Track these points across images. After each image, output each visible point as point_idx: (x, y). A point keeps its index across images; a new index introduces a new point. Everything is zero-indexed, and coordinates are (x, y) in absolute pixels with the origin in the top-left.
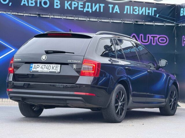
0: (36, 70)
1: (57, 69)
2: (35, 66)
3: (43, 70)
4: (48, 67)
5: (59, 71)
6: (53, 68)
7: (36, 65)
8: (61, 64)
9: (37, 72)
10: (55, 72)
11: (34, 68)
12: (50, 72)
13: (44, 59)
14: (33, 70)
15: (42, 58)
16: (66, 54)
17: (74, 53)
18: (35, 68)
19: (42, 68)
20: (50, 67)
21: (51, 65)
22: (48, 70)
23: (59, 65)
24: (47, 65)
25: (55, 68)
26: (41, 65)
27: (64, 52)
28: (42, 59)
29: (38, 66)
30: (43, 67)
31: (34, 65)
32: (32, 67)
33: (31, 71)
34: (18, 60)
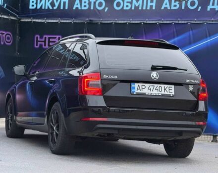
0: (141, 92)
1: (170, 91)
2: (139, 86)
3: (151, 92)
4: (158, 88)
5: (173, 94)
6: (165, 90)
7: (140, 84)
8: (175, 84)
9: (144, 94)
10: (169, 96)
11: (138, 89)
12: (163, 95)
13: (155, 77)
14: (136, 91)
15: (153, 76)
16: (177, 71)
17: (186, 70)
18: (140, 89)
19: (150, 89)
20: (160, 88)
21: (163, 86)
22: (159, 92)
23: (173, 86)
24: (156, 85)
25: (167, 89)
26: (147, 85)
27: (176, 69)
28: (152, 77)
29: (143, 87)
30: (152, 88)
31: (136, 85)
32: (134, 88)
33: (135, 93)
34: (112, 77)
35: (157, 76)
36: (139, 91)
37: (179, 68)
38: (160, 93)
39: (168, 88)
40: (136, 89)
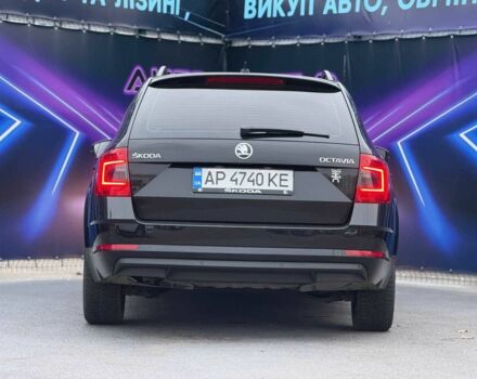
0: (215, 186)
1: (283, 183)
2: (210, 174)
3: (238, 187)
4: (254, 177)
5: (291, 188)
6: (270, 180)
7: (214, 171)
8: (296, 168)
9: (221, 191)
10: (280, 193)
11: (207, 181)
12: (265, 193)
13: (243, 153)
14: (204, 186)
15: (239, 152)
16: (305, 138)
17: (327, 137)
18: (212, 181)
19: (236, 181)
20: (260, 177)
21: (265, 172)
22: (256, 187)
23: (290, 173)
24: (249, 172)
25: (277, 180)
26: (229, 172)
27: (300, 134)
28: (238, 155)
29: (221, 176)
30: (239, 177)
31: (205, 171)
32: (199, 178)
33: (200, 190)
34: (149, 156)
35: (249, 152)
36: (209, 185)
37: (306, 132)
38: (257, 189)
39: (278, 177)
40: (204, 180)
